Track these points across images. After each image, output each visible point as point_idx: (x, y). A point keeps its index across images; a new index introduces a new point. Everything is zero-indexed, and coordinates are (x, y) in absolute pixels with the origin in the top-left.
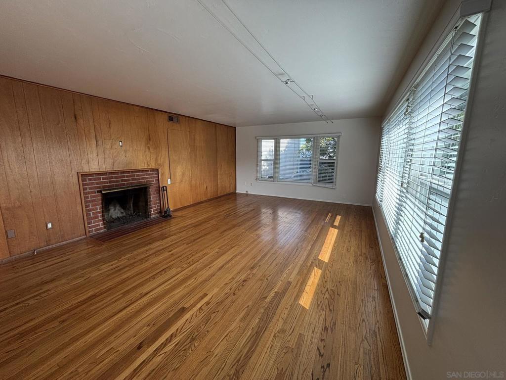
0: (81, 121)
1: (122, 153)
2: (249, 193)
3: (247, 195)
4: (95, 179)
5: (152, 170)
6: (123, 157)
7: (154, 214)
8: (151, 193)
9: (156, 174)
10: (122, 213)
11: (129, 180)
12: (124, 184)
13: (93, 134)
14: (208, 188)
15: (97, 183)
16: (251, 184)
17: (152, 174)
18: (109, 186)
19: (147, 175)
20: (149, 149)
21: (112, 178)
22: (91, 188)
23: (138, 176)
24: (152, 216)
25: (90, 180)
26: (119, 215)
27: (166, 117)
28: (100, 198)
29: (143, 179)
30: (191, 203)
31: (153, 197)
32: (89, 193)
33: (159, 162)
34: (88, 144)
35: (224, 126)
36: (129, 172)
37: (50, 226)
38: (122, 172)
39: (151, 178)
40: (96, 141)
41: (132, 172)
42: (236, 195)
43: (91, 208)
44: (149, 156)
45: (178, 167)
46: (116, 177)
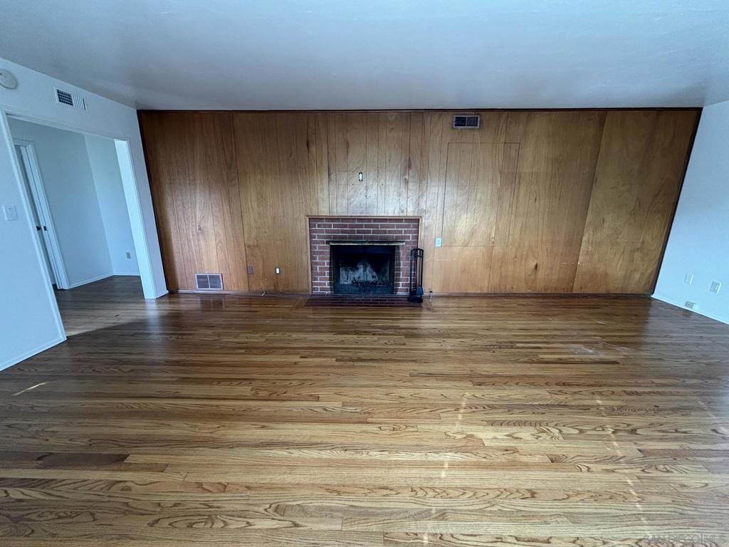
0: (313, 149)
1: (362, 190)
2: (695, 309)
3: (687, 314)
4: (325, 226)
5: (409, 220)
6: (363, 197)
7: (401, 290)
8: (401, 256)
9: (414, 226)
10: (373, 277)
11: (369, 232)
12: (361, 237)
13: (326, 166)
14: (540, 268)
15: (327, 231)
16: (715, 285)
17: (408, 226)
18: (342, 237)
19: (398, 227)
20: (406, 182)
21: (345, 226)
22: (319, 237)
23: (382, 226)
24: (399, 293)
25: (319, 226)
26: (370, 279)
27: (451, 119)
28: (328, 250)
29: (390, 232)
30: (485, 291)
31: (404, 263)
32: (317, 242)
33: (423, 206)
34: (319, 179)
35: (642, 112)
36: (369, 220)
37: (278, 271)
38: (360, 220)
39: (405, 232)
40: (329, 175)
41: (375, 220)
42: (649, 305)
43: (318, 261)
44: (405, 196)
45: (464, 217)
46: (351, 226)
